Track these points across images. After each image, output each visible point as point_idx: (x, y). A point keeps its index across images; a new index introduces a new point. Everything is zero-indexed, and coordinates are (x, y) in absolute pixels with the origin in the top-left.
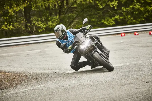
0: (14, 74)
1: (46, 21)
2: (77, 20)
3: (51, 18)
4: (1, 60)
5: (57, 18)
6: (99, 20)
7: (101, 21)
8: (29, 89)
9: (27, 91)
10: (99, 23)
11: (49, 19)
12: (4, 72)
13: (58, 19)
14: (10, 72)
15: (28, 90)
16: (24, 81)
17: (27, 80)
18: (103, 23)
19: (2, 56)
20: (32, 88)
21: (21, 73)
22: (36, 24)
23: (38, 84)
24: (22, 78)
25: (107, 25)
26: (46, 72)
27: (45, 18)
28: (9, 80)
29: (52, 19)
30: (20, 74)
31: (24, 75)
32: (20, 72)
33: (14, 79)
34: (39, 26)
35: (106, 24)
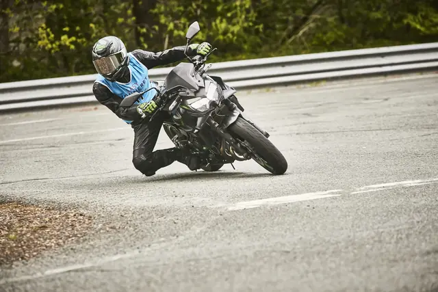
0: (49, 209)
1: (207, 18)
2: (318, 17)
3: (226, 7)
4: (24, 158)
5: (245, 5)
6: (395, 18)
7: (400, 19)
8: (78, 266)
9: (67, 274)
10: (394, 25)
11: (219, 8)
12: (19, 202)
13: (248, 11)
14: (37, 203)
15: (69, 271)
16: (75, 236)
17: (85, 234)
18: (408, 25)
19: (31, 144)
20: (88, 265)
21: (75, 207)
22: (171, 26)
23: (117, 248)
24: (72, 225)
25: (421, 34)
26: (161, 203)
27: (205, 7)
28: (23, 232)
29: (229, 10)
30: (69, 211)
31: (81, 215)
32: (71, 204)
33: (45, 227)
34: (179, 36)
35: (419, 30)
